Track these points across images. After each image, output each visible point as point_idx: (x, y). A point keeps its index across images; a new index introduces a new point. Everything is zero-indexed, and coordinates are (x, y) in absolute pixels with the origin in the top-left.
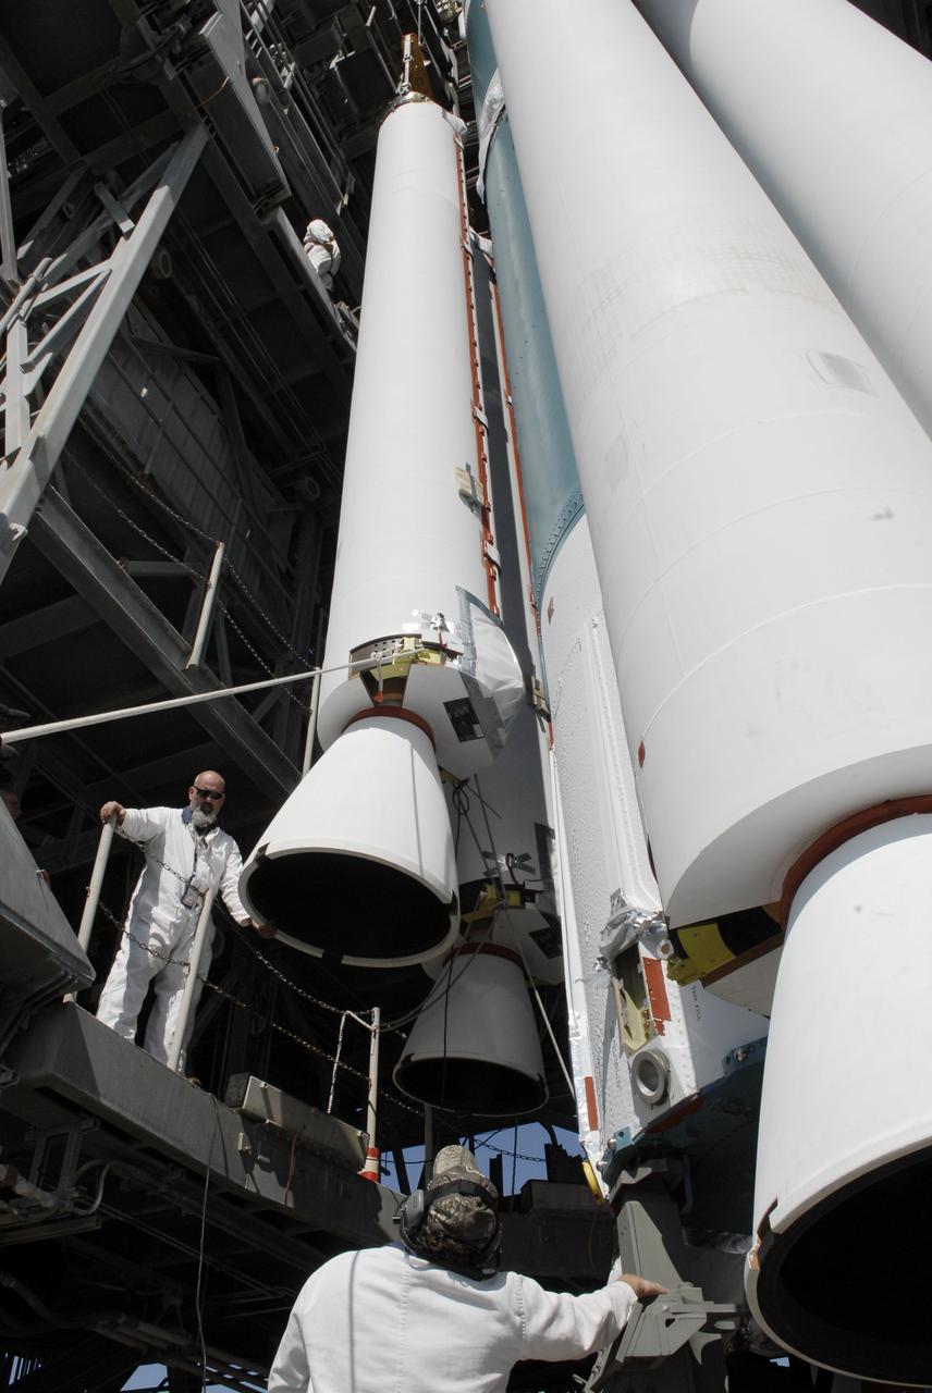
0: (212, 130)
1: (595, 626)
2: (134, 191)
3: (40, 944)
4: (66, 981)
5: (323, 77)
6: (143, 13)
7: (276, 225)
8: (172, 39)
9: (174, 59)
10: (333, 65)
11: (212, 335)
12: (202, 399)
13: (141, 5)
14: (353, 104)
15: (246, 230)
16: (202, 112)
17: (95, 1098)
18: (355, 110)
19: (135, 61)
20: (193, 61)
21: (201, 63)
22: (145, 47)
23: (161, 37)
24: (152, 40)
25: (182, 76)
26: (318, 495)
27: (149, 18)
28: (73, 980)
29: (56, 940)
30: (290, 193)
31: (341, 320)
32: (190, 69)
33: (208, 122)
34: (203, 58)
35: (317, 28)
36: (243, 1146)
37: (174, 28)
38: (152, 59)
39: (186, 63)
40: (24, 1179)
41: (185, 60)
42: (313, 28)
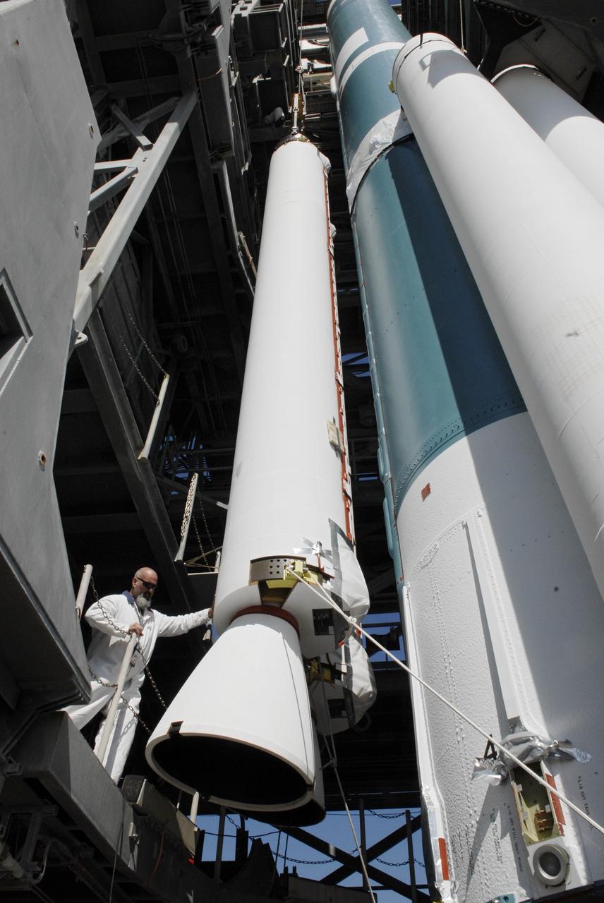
0: (200, 97)
1: (480, 516)
2: (144, 119)
3: (70, 666)
4: (76, 698)
5: (249, 87)
6: (184, 8)
7: (221, 171)
8: (198, 32)
9: (193, 45)
10: (255, 80)
11: (151, 225)
12: (132, 265)
13: (183, 3)
14: (260, 109)
15: (200, 167)
16: (198, 85)
17: (68, 792)
18: (260, 113)
19: (169, 36)
20: (202, 51)
21: (207, 54)
22: (179, 30)
23: (191, 28)
24: (185, 28)
25: (193, 56)
26: (186, 350)
27: (185, 13)
28: (81, 698)
29: (79, 665)
30: (234, 154)
31: (238, 244)
32: (198, 55)
33: (199, 91)
34: (208, 51)
35: (254, 55)
36: (133, 834)
37: (200, 26)
38: (182, 40)
39: (197, 50)
40: (11, 856)
41: (197, 48)
42: (252, 54)
